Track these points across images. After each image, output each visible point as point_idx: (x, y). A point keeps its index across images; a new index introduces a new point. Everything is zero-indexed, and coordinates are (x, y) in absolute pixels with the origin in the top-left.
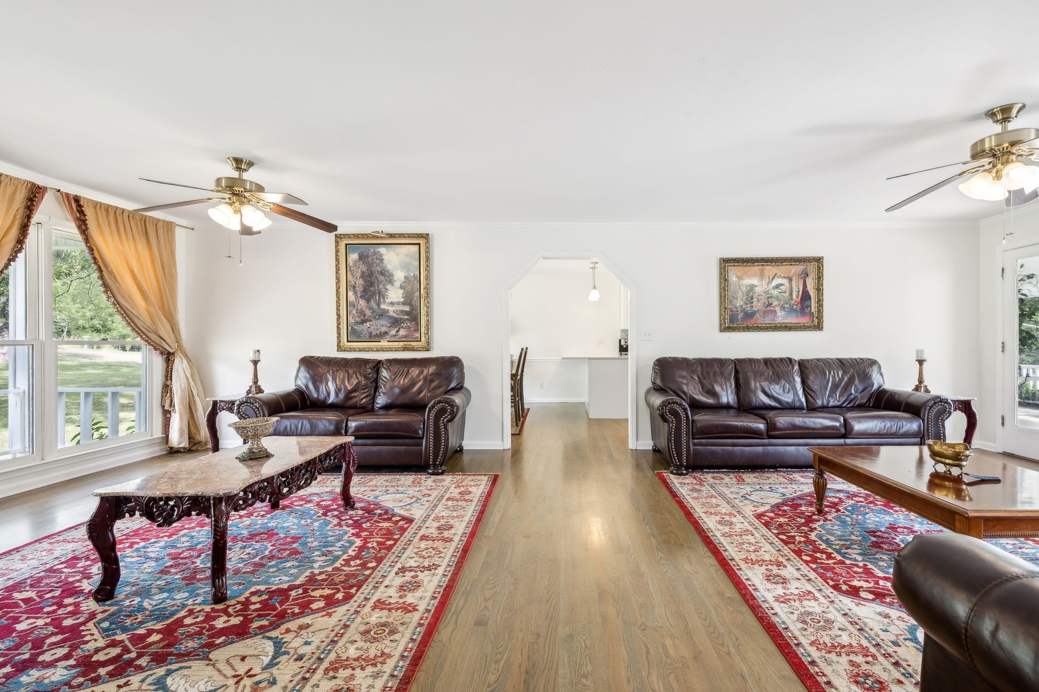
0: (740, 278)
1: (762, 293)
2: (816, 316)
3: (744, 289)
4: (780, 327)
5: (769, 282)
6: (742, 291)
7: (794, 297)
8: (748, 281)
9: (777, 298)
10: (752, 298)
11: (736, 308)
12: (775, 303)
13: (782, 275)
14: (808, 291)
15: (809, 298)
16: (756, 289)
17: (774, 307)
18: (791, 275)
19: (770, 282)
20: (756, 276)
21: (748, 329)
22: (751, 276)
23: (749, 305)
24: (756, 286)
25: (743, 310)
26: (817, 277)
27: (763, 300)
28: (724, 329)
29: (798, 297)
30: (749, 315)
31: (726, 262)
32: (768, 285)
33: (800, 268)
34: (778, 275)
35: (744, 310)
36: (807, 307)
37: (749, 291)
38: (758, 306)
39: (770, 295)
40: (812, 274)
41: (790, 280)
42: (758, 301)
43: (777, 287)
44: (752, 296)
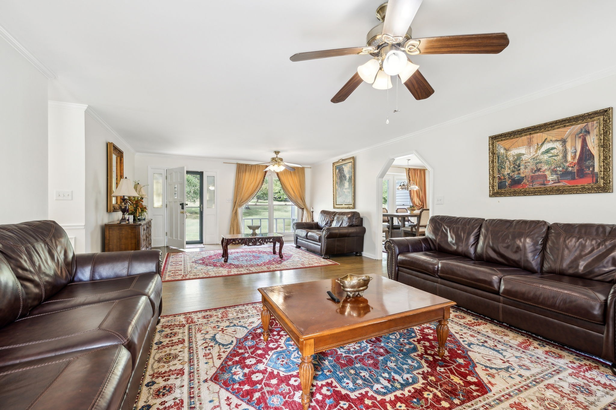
0: (507, 150)
1: (529, 160)
2: (602, 176)
3: (511, 159)
4: (551, 191)
5: (537, 149)
6: (509, 161)
7: (569, 158)
8: (514, 152)
9: (547, 163)
10: (519, 166)
11: (504, 176)
12: (545, 167)
13: (554, 139)
14: (589, 150)
15: (592, 156)
16: (523, 158)
17: (544, 171)
18: (564, 137)
19: (539, 148)
20: (523, 145)
21: (515, 194)
22: (518, 146)
23: (516, 173)
24: (523, 154)
25: (510, 177)
26: (602, 132)
27: (531, 166)
28: (494, 194)
29: (574, 158)
30: (516, 182)
31: (494, 139)
32: (536, 152)
33: (577, 128)
34: (548, 139)
35: (512, 177)
36: (588, 167)
37: (516, 161)
38: (525, 172)
39: (538, 161)
40: (595, 131)
41: (564, 142)
42: (526, 168)
43: (547, 151)
44: (519, 164)
